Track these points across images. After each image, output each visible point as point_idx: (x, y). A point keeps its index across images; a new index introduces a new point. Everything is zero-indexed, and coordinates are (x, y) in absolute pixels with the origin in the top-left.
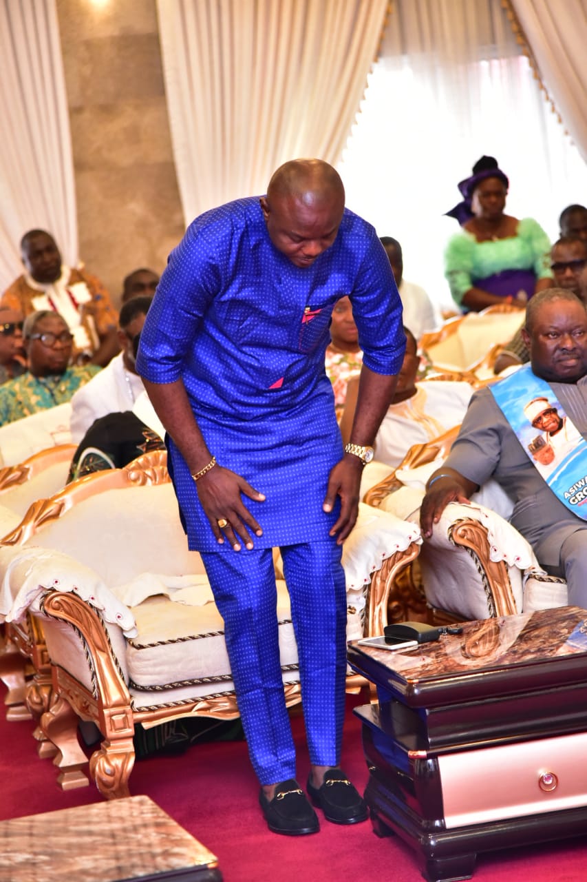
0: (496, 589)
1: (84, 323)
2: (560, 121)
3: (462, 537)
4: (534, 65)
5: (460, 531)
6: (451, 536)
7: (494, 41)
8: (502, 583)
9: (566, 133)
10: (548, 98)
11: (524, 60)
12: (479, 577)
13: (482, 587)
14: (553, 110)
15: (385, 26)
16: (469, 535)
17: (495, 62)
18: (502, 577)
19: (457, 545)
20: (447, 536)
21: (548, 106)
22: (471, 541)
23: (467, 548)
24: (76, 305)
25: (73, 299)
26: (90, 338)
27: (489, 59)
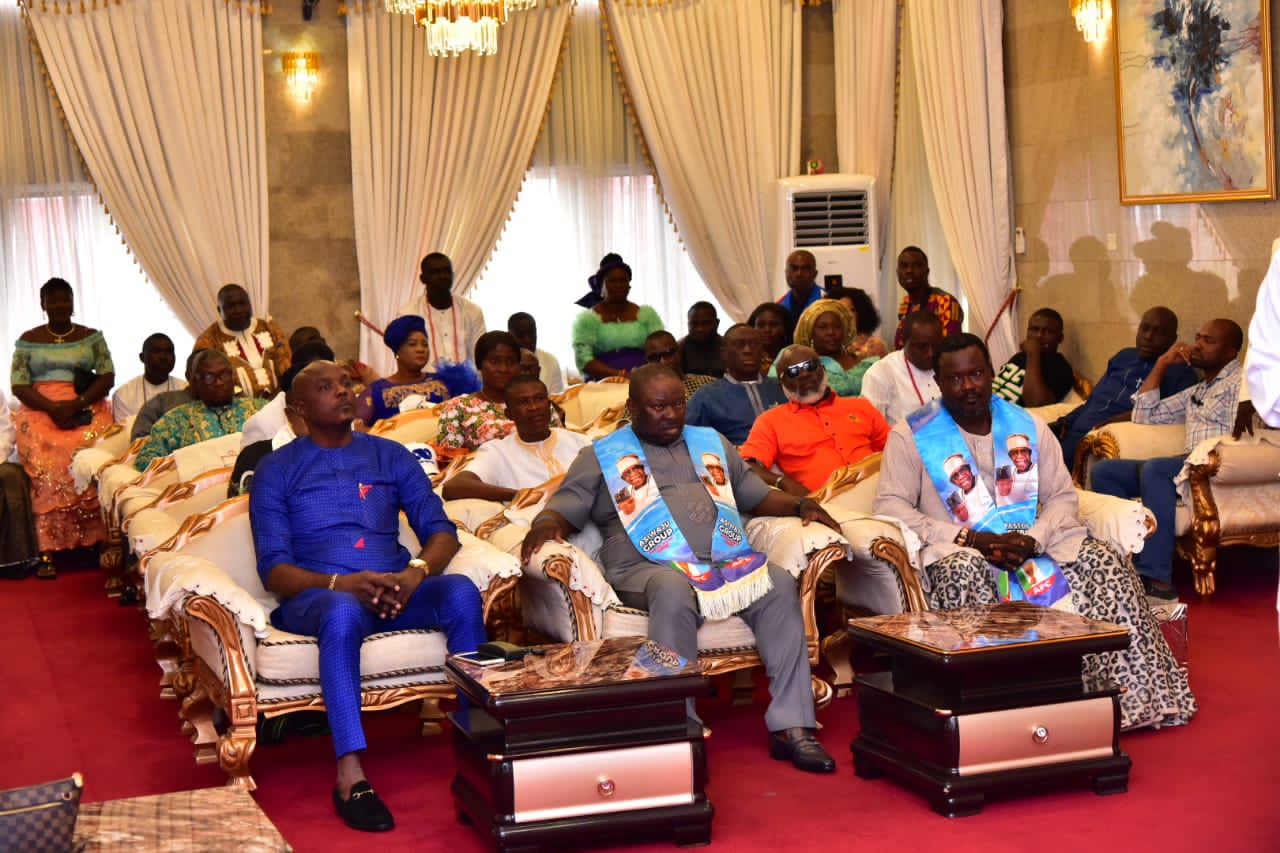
0: (580, 616)
1: (265, 366)
2: (676, 230)
3: (554, 570)
4: (658, 183)
5: (552, 565)
6: (544, 569)
7: (626, 160)
8: (586, 612)
9: (680, 241)
10: (667, 211)
11: (650, 178)
12: (566, 605)
13: (568, 614)
14: (671, 221)
15: (537, 142)
16: (560, 570)
17: (627, 179)
18: (585, 605)
19: (549, 577)
20: (541, 569)
21: (667, 217)
22: (561, 574)
23: (557, 580)
24: (260, 350)
25: (258, 345)
26: (270, 378)
27: (622, 176)
